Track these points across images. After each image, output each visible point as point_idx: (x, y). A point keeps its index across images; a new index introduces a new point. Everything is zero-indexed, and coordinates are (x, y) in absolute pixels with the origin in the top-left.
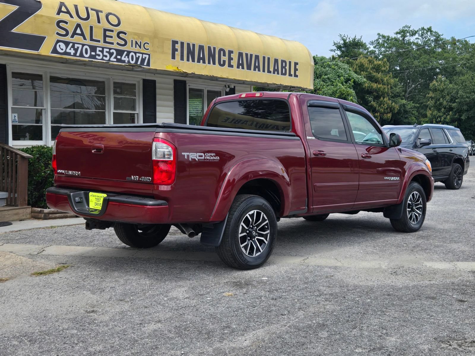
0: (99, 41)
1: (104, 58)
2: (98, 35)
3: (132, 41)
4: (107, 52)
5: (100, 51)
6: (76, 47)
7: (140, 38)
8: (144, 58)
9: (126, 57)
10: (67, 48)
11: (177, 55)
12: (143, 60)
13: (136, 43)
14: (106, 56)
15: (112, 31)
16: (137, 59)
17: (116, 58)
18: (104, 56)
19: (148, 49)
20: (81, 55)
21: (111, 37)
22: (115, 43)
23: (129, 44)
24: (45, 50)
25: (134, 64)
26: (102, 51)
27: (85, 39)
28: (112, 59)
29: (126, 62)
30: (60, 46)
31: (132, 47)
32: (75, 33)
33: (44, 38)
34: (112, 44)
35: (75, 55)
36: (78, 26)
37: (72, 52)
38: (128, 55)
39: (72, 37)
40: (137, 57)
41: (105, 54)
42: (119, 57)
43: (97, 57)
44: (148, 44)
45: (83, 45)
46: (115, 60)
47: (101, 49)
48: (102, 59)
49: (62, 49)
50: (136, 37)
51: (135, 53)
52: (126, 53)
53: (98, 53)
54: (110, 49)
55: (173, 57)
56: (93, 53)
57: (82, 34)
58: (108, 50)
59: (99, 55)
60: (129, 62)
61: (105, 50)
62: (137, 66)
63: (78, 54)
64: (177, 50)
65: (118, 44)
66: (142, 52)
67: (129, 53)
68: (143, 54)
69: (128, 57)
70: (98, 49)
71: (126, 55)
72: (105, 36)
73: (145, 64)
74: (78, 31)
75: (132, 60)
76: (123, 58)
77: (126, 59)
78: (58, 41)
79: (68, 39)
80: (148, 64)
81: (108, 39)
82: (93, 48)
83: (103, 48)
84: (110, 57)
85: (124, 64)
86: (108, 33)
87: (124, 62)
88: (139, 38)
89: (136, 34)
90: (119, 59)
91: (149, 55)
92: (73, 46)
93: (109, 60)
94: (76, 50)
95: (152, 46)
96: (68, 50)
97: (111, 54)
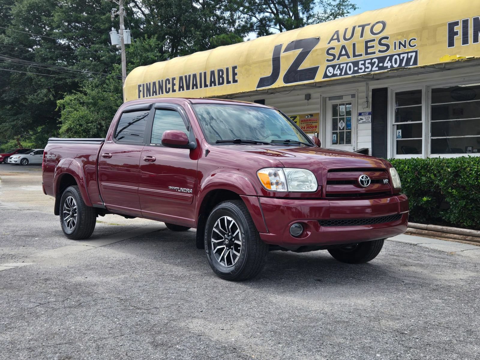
0: (361, 55)
1: (367, 70)
2: (361, 49)
3: (395, 43)
4: (368, 63)
5: (362, 64)
6: (341, 68)
7: (405, 36)
8: (409, 57)
9: (389, 62)
10: (334, 71)
11: (456, 40)
12: (408, 60)
13: (400, 43)
14: (368, 68)
15: (374, 40)
16: (401, 61)
17: (378, 66)
18: (366, 68)
19: (415, 45)
20: (346, 73)
21: (373, 47)
22: (377, 52)
23: (392, 47)
24: (319, 78)
25: (398, 67)
26: (364, 64)
27: (349, 57)
28: (374, 69)
29: (389, 67)
30: (329, 70)
31: (395, 49)
32: (340, 55)
33: (318, 67)
34: (374, 53)
35: (341, 75)
36: (343, 47)
37: (338, 72)
38: (390, 60)
39: (338, 59)
40: (401, 58)
41: (367, 65)
42: (381, 65)
43: (360, 71)
44: (415, 39)
45: (347, 64)
46: (377, 69)
47: (363, 62)
48: (365, 72)
49: (331, 73)
50: (399, 37)
51: (399, 55)
52: (388, 58)
53: (360, 66)
54: (372, 59)
55: (451, 43)
56: (356, 68)
57: (347, 54)
58: (369, 61)
59: (361, 69)
60: (392, 66)
61: (367, 61)
62: (402, 68)
63: (343, 74)
64: (456, 33)
65: (380, 51)
66: (407, 51)
67: (391, 56)
68: (408, 53)
69: (391, 62)
70: (360, 63)
71: (389, 60)
72: (367, 48)
73: (411, 63)
74: (344, 52)
75: (396, 63)
76: (385, 65)
77: (389, 65)
78: (328, 67)
79: (335, 62)
80: (415, 62)
81: (370, 50)
82: (356, 64)
83: (365, 61)
84: (372, 67)
85: (386, 70)
86: (369, 44)
87: (387, 68)
88: (403, 36)
89: (398, 34)
90: (381, 66)
91: (416, 52)
92: (339, 68)
93: (371, 71)
94: (341, 70)
95: (420, 41)
96: (335, 72)
97: (372, 64)
